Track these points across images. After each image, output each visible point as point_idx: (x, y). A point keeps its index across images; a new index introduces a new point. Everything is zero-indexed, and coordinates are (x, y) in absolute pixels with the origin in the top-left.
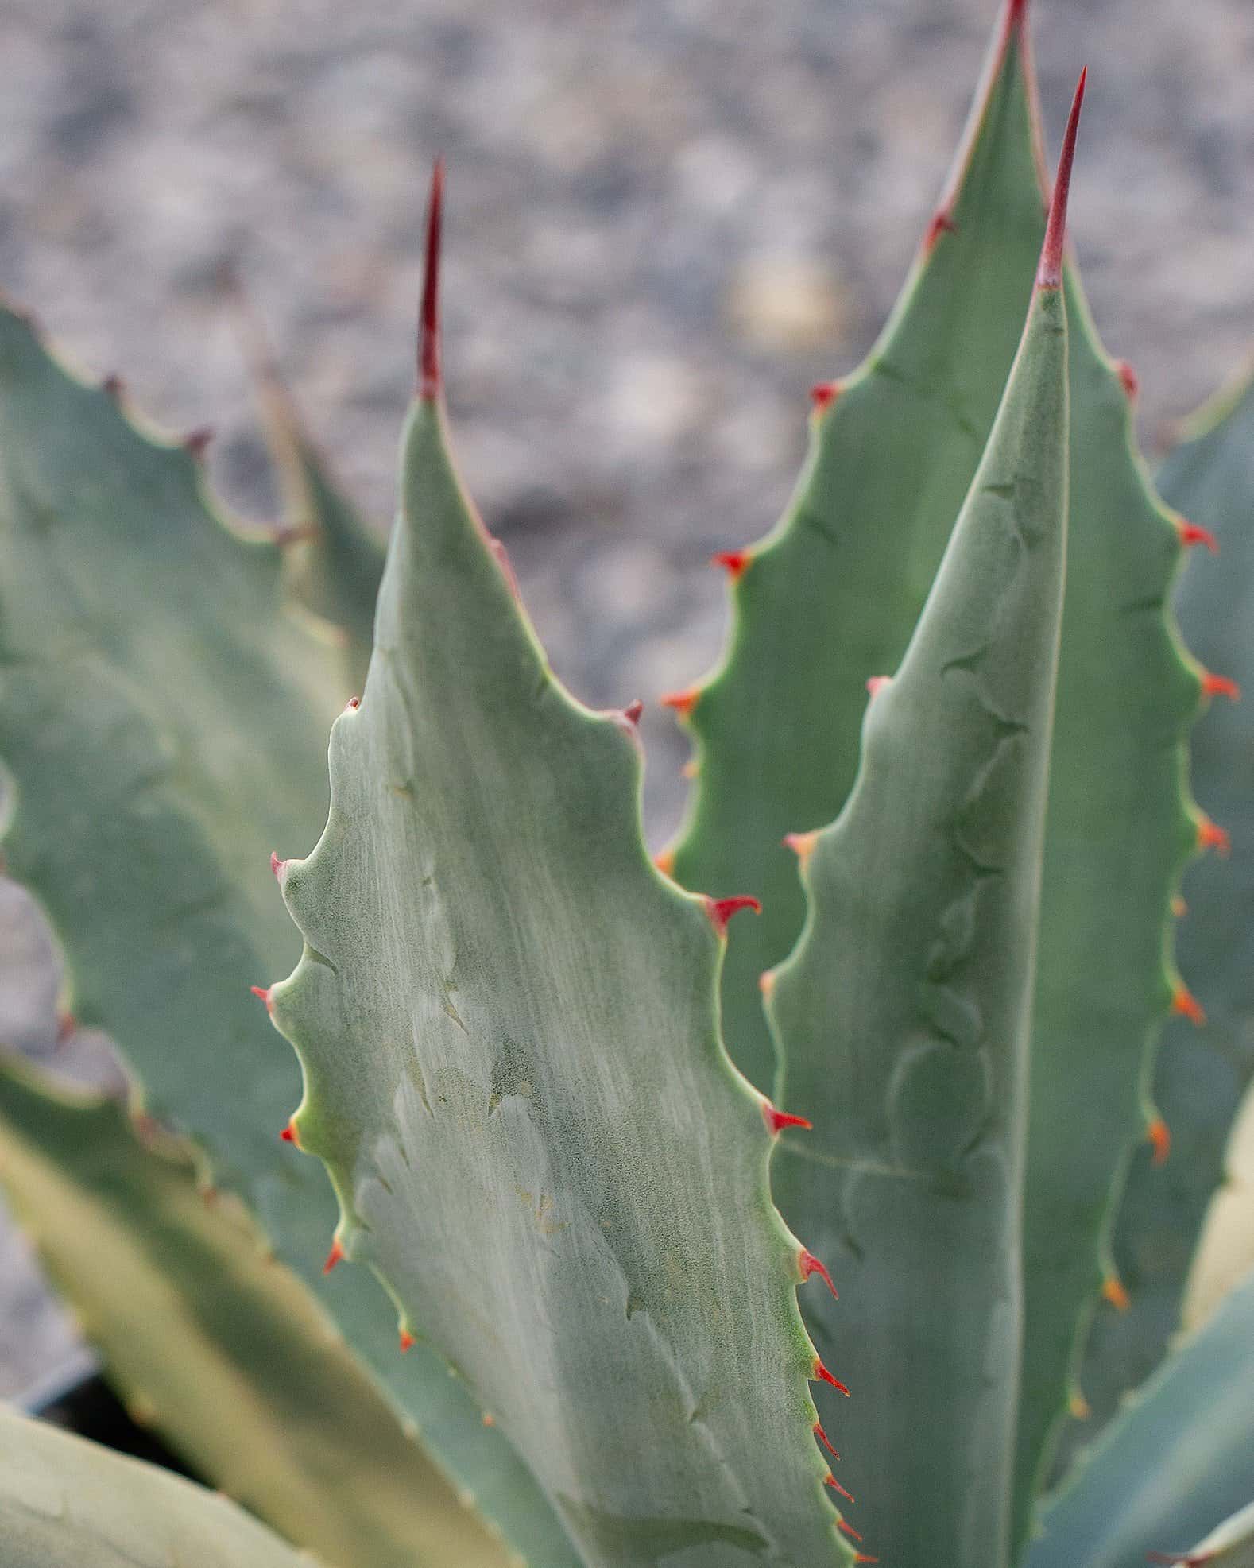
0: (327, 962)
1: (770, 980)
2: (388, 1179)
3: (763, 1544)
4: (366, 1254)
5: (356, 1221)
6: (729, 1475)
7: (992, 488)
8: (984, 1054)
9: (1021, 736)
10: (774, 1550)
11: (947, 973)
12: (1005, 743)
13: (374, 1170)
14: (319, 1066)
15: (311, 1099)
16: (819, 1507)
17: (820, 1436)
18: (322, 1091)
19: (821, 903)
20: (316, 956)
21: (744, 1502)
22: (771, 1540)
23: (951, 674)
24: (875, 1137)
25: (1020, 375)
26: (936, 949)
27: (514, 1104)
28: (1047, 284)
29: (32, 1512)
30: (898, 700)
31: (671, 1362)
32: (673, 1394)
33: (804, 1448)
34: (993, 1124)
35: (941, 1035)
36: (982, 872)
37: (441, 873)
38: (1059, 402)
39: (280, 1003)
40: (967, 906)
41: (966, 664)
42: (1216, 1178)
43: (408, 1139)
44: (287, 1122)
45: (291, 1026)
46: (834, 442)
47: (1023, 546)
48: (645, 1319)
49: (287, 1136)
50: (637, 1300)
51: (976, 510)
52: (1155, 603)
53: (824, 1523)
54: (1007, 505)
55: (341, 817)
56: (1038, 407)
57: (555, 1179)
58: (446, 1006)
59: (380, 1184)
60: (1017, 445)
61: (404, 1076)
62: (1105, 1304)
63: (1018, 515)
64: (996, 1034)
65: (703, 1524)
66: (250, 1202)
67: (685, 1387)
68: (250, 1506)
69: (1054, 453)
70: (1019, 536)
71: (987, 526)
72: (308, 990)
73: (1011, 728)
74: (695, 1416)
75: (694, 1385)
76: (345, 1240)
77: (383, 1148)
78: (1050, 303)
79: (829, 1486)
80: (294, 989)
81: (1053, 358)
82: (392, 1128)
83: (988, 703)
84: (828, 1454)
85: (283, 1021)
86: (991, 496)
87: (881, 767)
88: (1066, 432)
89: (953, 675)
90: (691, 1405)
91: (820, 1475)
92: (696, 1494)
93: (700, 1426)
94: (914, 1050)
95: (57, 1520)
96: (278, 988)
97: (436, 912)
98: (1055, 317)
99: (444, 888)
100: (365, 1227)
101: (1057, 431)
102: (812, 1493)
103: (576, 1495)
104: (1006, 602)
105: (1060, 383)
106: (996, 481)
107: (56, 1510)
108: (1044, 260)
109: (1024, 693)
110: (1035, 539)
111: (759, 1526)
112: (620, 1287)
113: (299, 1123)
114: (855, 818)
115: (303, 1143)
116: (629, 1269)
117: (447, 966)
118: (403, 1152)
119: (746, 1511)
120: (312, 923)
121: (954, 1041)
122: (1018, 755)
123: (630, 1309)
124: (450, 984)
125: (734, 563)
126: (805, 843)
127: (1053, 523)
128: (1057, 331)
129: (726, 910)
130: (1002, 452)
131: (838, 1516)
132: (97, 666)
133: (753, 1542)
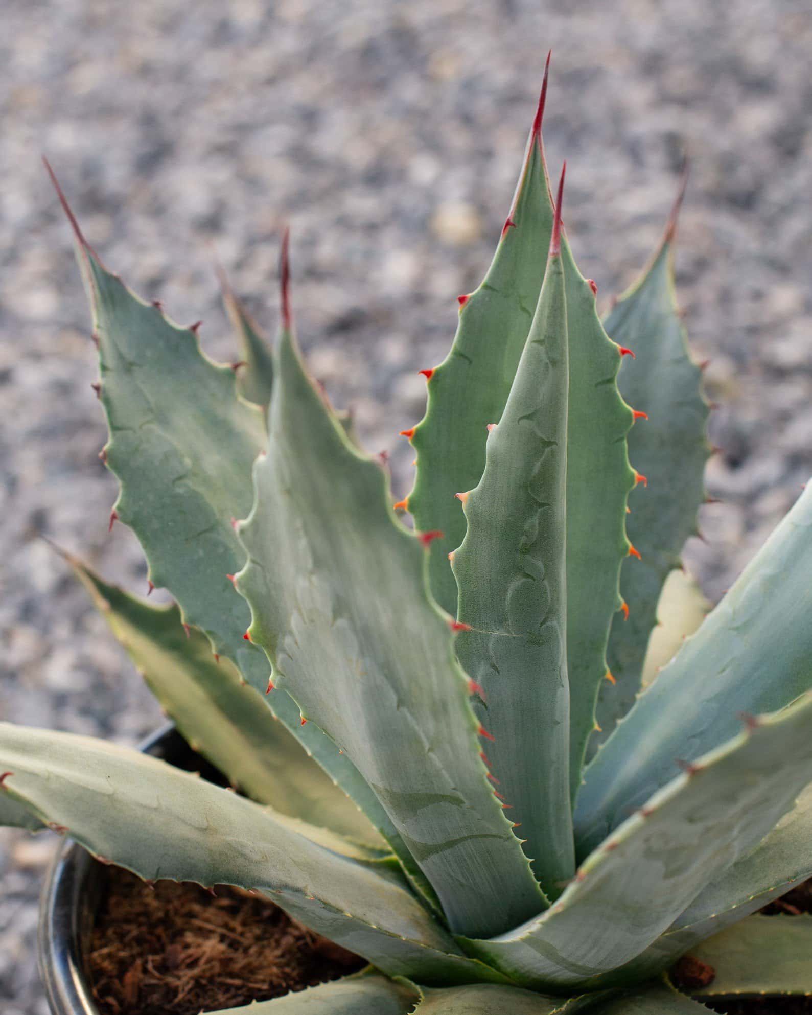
0: (258, 564)
1: (452, 555)
2: (291, 654)
3: (462, 802)
4: (283, 686)
5: (278, 672)
6: (446, 775)
7: (535, 342)
8: (546, 582)
9: (554, 446)
10: (467, 804)
11: (527, 550)
12: (547, 450)
13: (284, 650)
14: (257, 607)
15: (256, 621)
16: (485, 786)
17: (483, 757)
18: (260, 618)
19: (472, 521)
20: (253, 561)
21: (453, 785)
22: (465, 801)
23: (522, 422)
24: (501, 620)
25: (544, 294)
26: (523, 539)
27: (342, 622)
28: (554, 254)
29: (145, 807)
30: (500, 434)
31: (417, 728)
32: (419, 741)
33: (477, 763)
34: (552, 612)
35: (528, 576)
36: (542, 505)
37: (305, 526)
38: (562, 304)
39: (239, 582)
40: (535, 520)
41: (528, 417)
42: (654, 623)
43: (298, 638)
44: (246, 631)
45: (244, 591)
46: (468, 319)
47: (550, 366)
48: (404, 710)
49: (246, 637)
50: (401, 703)
51: (529, 350)
52: (610, 381)
53: (487, 793)
54: (542, 349)
55: (261, 504)
56: (553, 306)
57: (362, 653)
58: (310, 581)
59: (287, 656)
60: (545, 322)
61: (295, 612)
62: (607, 680)
63: (547, 353)
64: (551, 573)
65: (436, 795)
66: (234, 659)
67: (424, 738)
68: (242, 792)
69: (561, 326)
70: (547, 361)
71: (534, 358)
72: (251, 575)
73: (550, 443)
74: (430, 750)
75: (428, 738)
76: (275, 681)
77: (288, 641)
78: (556, 262)
79: (488, 777)
80: (245, 576)
81: (558, 286)
82: (291, 633)
83: (540, 434)
84: (488, 765)
85: (241, 590)
86: (534, 345)
87: (494, 462)
88: (566, 316)
89: (524, 422)
90: (427, 746)
91: (484, 773)
92: (432, 783)
93: (431, 755)
94: (516, 583)
95: (156, 809)
96: (238, 576)
97: (303, 543)
98: (558, 268)
99: (307, 533)
100: (282, 675)
101: (562, 316)
102: (482, 781)
103: (380, 785)
104: (544, 390)
105: (562, 295)
106: (536, 338)
107: (155, 804)
108: (552, 243)
109: (555, 428)
110: (555, 363)
111: (459, 794)
112: (393, 698)
113: (251, 632)
114: (484, 484)
115: (253, 640)
116: (397, 690)
117: (310, 564)
118: (296, 643)
119: (454, 789)
120: (251, 547)
121: (532, 578)
122: (553, 454)
123: (398, 706)
124: (312, 573)
125: (428, 374)
126: (464, 496)
127: (562, 354)
128: (559, 273)
129: (428, 538)
130: (539, 326)
131: (494, 789)
132: (156, 428)
133: (457, 802)
